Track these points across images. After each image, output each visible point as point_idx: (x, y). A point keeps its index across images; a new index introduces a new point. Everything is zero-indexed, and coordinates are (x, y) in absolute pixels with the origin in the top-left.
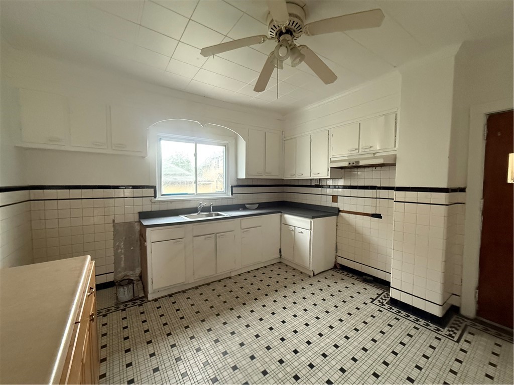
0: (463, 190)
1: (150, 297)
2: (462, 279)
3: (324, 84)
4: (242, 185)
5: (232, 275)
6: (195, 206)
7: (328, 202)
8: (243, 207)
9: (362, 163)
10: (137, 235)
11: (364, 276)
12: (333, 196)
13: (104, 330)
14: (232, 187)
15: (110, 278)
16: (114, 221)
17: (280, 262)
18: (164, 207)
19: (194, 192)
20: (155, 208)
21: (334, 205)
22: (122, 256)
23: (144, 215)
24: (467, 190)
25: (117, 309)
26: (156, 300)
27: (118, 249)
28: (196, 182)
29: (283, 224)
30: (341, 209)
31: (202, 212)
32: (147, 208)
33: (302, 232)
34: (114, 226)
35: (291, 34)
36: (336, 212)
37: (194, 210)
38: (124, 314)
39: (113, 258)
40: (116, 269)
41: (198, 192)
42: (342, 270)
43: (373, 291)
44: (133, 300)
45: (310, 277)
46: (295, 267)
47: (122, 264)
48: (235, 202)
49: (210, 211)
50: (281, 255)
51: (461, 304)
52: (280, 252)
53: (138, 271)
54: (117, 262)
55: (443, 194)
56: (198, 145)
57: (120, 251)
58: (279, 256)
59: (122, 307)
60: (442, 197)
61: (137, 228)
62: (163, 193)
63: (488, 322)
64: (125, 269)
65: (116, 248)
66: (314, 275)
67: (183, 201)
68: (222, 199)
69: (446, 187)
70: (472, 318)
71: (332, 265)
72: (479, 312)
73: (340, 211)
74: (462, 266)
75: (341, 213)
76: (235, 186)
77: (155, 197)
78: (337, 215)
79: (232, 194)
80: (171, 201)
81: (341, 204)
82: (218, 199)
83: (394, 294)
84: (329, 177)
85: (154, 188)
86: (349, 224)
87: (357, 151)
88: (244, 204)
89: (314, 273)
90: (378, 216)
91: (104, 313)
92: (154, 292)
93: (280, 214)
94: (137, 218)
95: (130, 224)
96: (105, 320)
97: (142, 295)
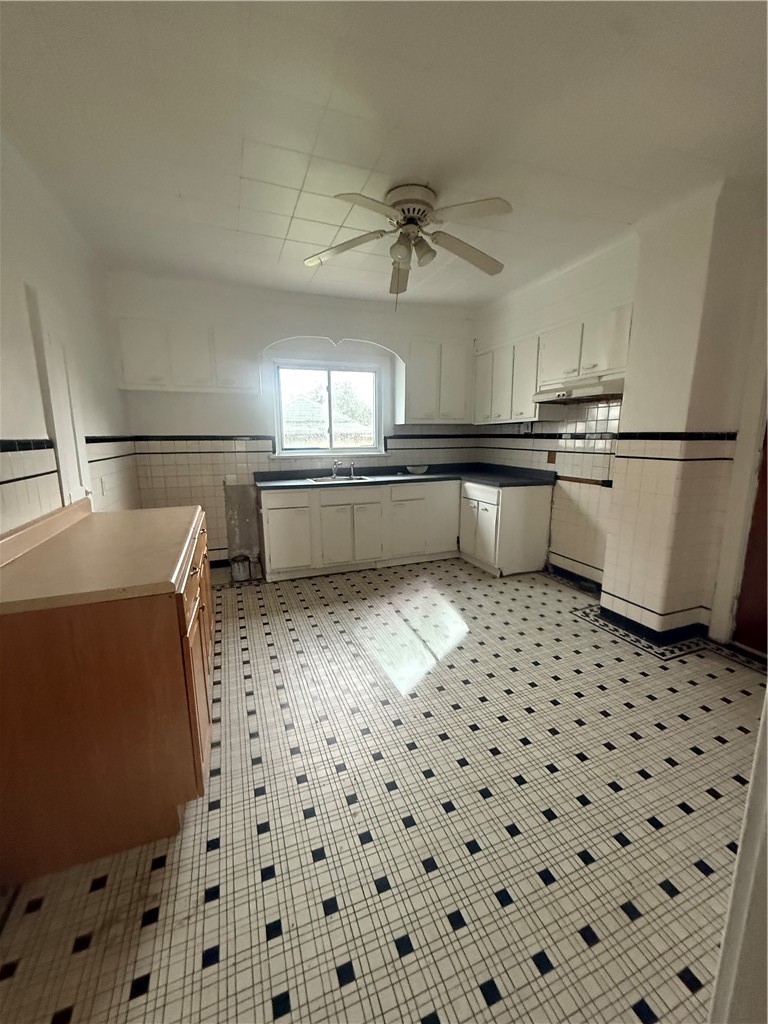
0: (732, 436)
1: (269, 579)
2: (716, 584)
3: (487, 275)
4: (401, 434)
5: (378, 567)
6: (329, 467)
7: (540, 463)
8: (404, 470)
9: (576, 394)
10: (253, 502)
11: (582, 583)
12: (549, 452)
13: (219, 601)
14: (386, 438)
15: (223, 556)
16: (224, 482)
17: (458, 558)
18: (285, 467)
19: (328, 446)
20: (275, 468)
21: (551, 467)
22: (237, 530)
23: (260, 476)
24: (738, 437)
25: (232, 586)
26: (275, 583)
27: (231, 519)
28: (330, 431)
29: (463, 497)
30: (559, 474)
31: (337, 475)
32: (265, 468)
33: (486, 510)
34: (225, 490)
35: (416, 224)
36: (552, 479)
37: (328, 473)
38: (239, 591)
39: (226, 530)
40: (230, 545)
41: (334, 446)
42: (555, 573)
43: (583, 600)
44: (249, 581)
45: (494, 577)
46: (477, 565)
47: (238, 541)
48: (391, 463)
49: (350, 475)
50: (459, 548)
51: (710, 621)
52: (458, 542)
53: (256, 551)
54: (230, 537)
55: (677, 444)
56: (332, 373)
57: (233, 522)
58: (456, 549)
59: (237, 585)
60: (676, 448)
61: (253, 494)
62: (285, 447)
63: (743, 647)
64: (241, 547)
65: (229, 519)
66: (501, 576)
67: (312, 458)
68: (371, 457)
69: (684, 431)
70: (723, 642)
71: (540, 565)
72: (737, 634)
73: (557, 477)
74: (718, 562)
75: (559, 481)
76: (390, 438)
77: (274, 452)
78: (554, 484)
79: (386, 450)
80: (296, 459)
81: (561, 467)
82: (363, 456)
83: (606, 601)
84: (536, 419)
85: (272, 439)
86: (569, 500)
87: (576, 373)
88: (405, 467)
89: (501, 574)
90: (608, 484)
91: (218, 587)
92: (273, 573)
93: (458, 482)
94: (251, 480)
95: (243, 489)
96: (219, 594)
97: (260, 576)
